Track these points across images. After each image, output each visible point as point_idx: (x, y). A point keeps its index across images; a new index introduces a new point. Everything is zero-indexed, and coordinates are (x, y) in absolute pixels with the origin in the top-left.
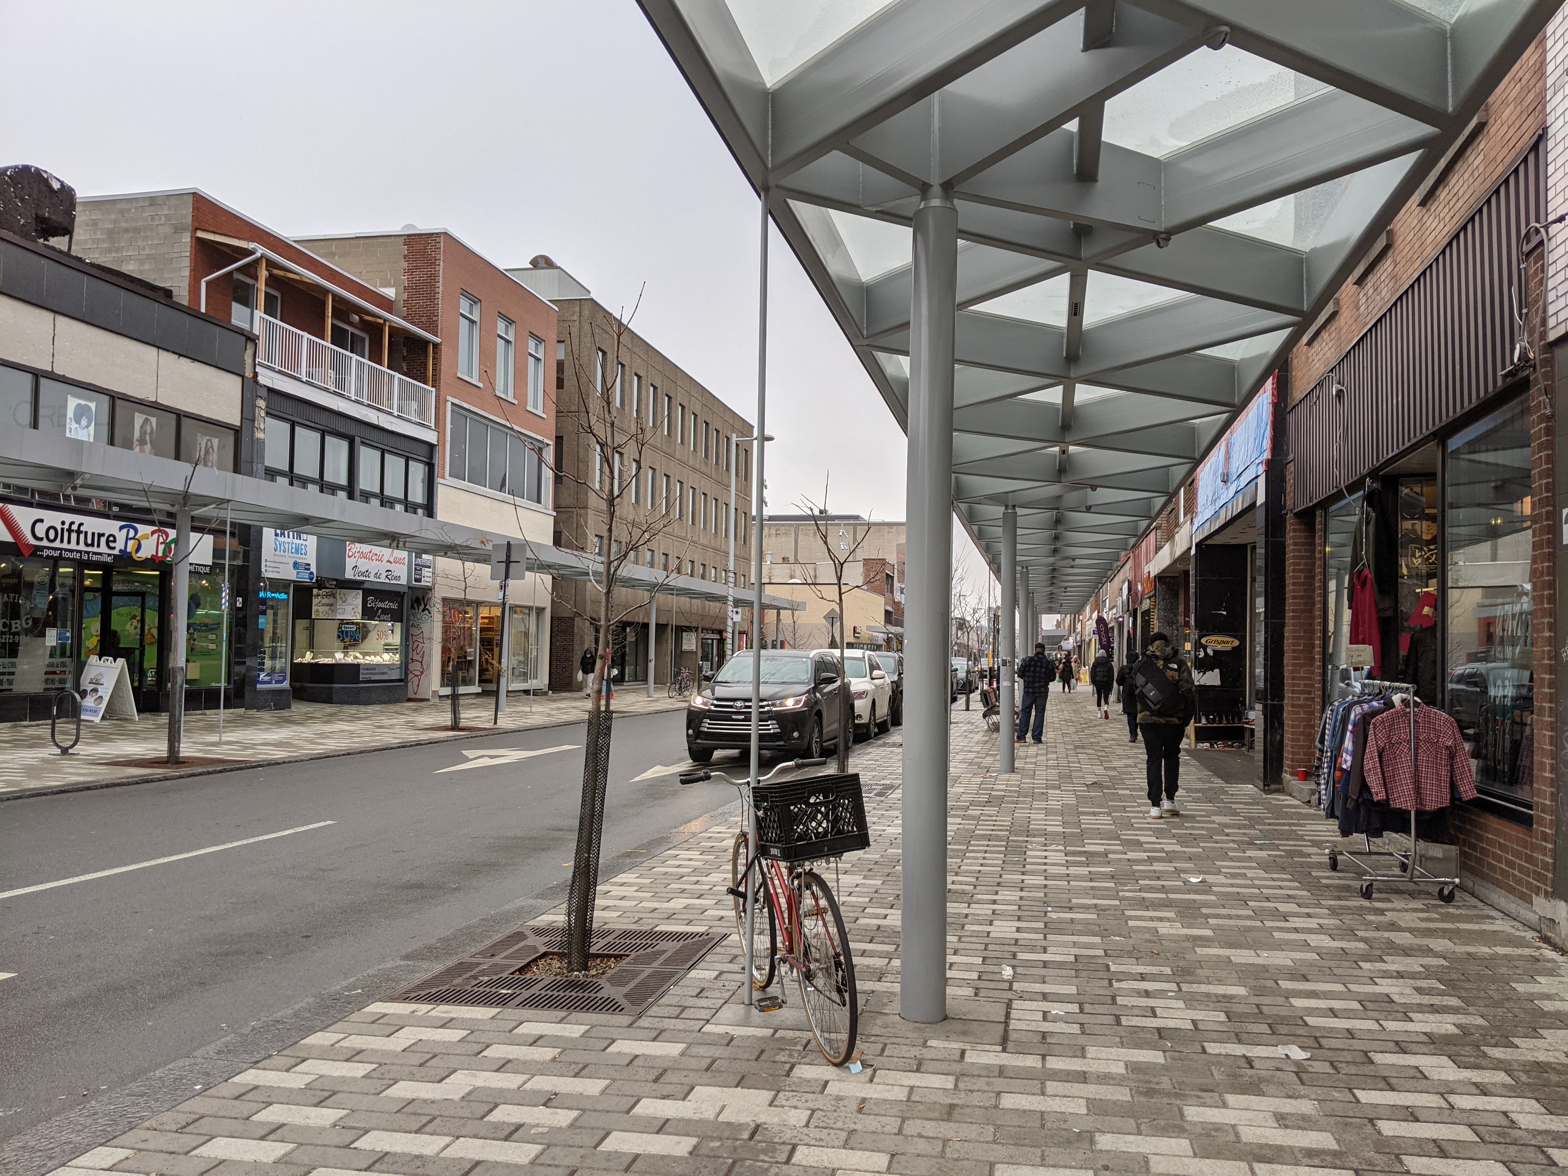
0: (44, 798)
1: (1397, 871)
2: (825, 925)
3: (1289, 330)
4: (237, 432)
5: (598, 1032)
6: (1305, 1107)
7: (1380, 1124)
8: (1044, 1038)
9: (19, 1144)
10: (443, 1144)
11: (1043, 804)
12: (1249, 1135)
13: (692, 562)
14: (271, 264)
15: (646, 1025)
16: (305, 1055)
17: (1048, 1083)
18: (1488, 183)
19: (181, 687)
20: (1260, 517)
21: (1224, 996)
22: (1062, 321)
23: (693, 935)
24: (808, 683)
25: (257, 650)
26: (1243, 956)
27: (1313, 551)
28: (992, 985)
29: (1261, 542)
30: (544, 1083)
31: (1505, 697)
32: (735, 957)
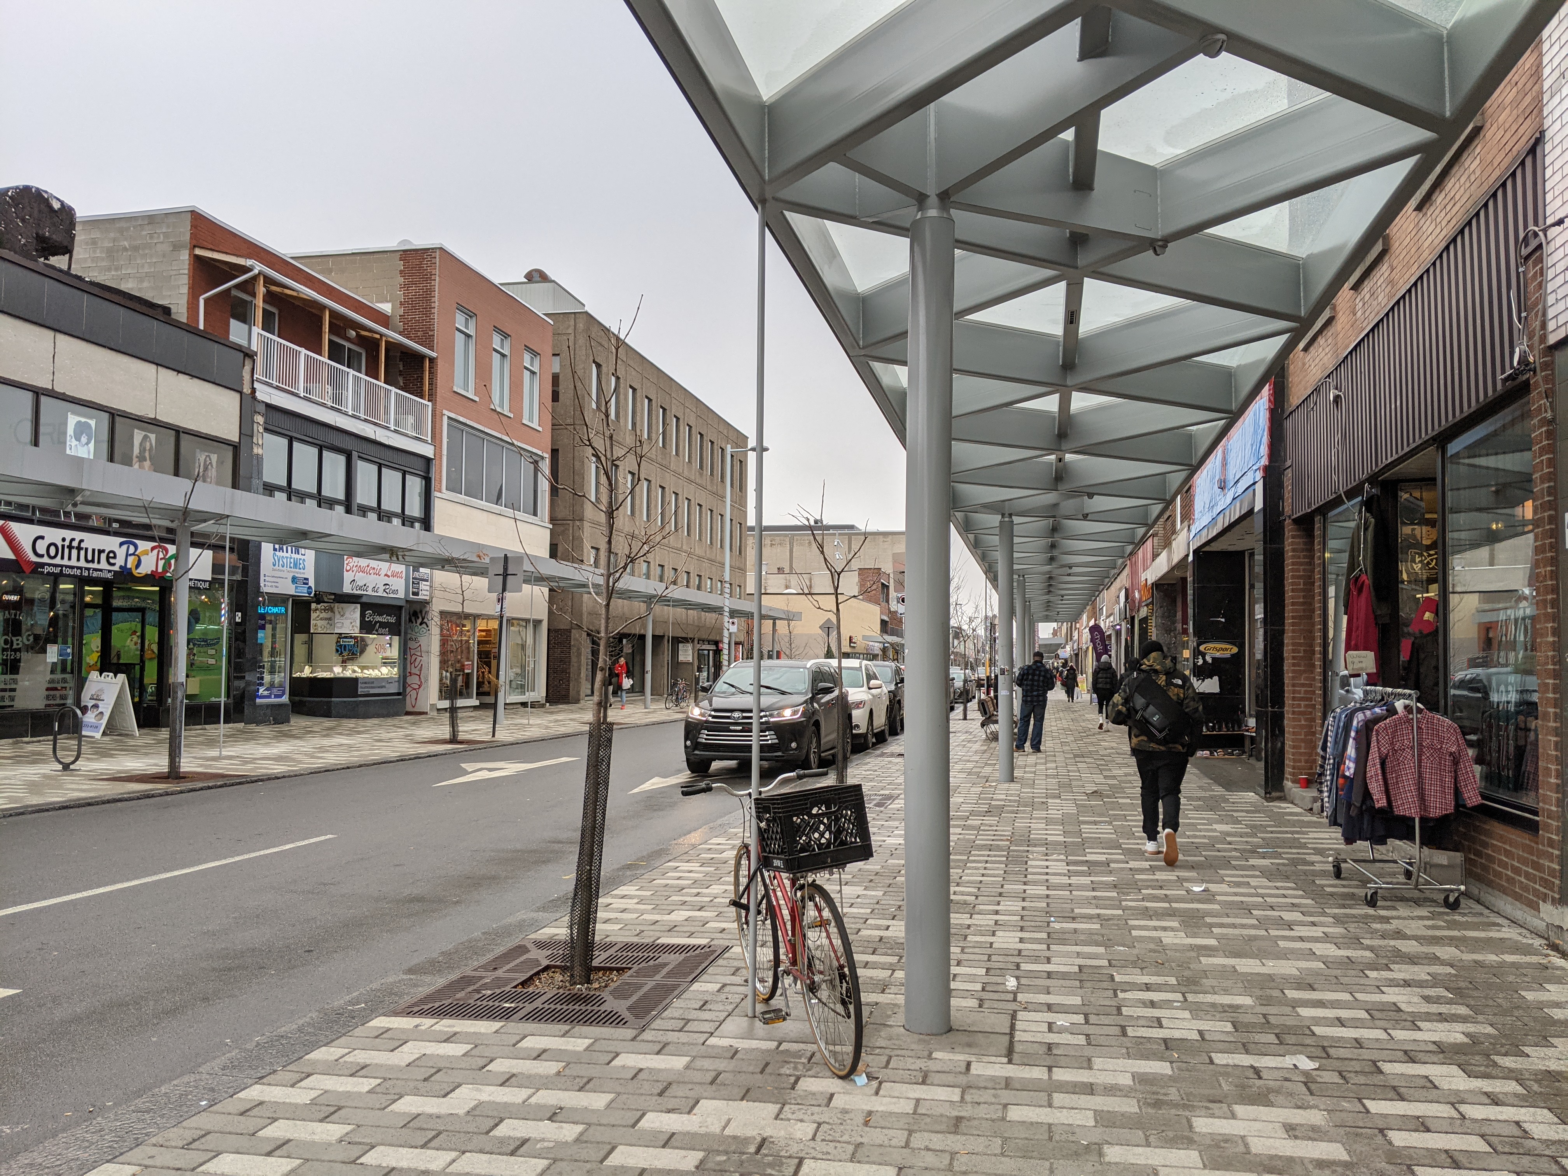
0: (46, 814)
1: (1402, 878)
2: (828, 937)
3: (1286, 336)
4: (236, 448)
5: (602, 1045)
6: (1315, 1117)
7: (1391, 1134)
8: (1050, 1049)
9: (26, 1162)
10: (449, 1159)
11: (1043, 814)
12: (1258, 1146)
13: (688, 573)
14: (268, 280)
15: (650, 1039)
16: (310, 1070)
17: (1055, 1095)
18: (1485, 187)
19: (182, 702)
20: (1258, 522)
21: (1230, 1006)
22: (1057, 329)
23: (695, 948)
24: (806, 693)
25: (256, 665)
26: (1247, 966)
27: (1313, 557)
28: (996, 996)
29: (1259, 548)
30: (549, 1097)
31: (1508, 702)
32: (738, 969)
